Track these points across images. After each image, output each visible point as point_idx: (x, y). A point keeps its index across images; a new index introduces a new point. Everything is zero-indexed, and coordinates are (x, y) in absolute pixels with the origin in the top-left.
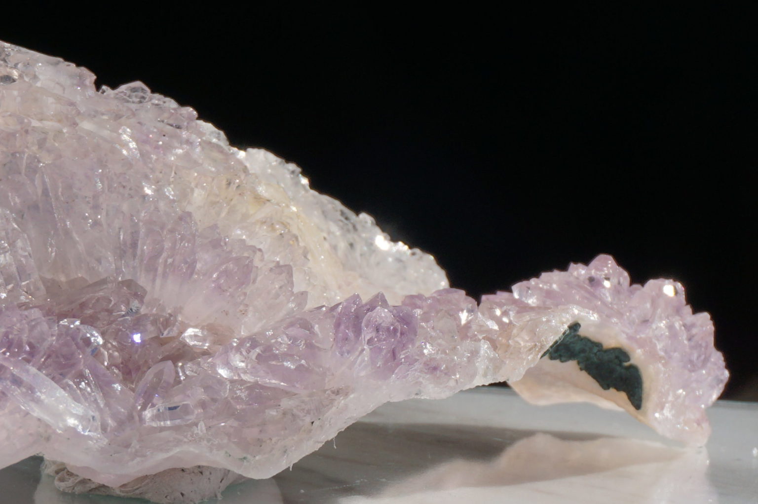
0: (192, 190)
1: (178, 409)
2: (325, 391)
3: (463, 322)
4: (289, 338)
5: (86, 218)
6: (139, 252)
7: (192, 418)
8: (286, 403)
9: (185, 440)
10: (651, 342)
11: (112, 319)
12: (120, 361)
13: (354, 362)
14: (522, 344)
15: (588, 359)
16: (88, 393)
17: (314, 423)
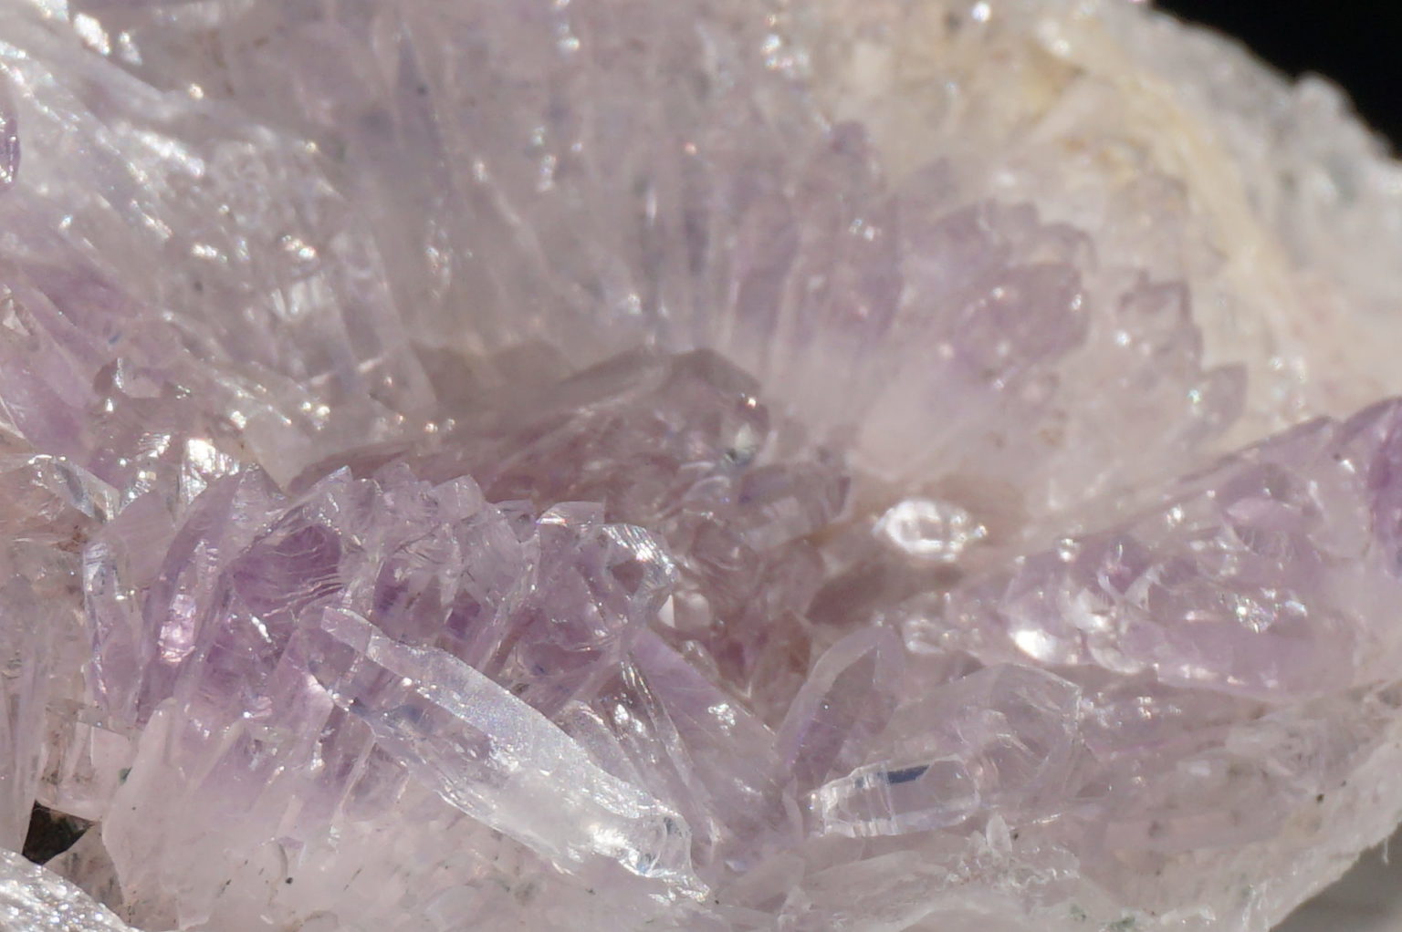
0: (847, 49)
1: (920, 780)
2: (1356, 695)
4: (1243, 533)
5: (535, 154)
6: (711, 255)
7: (966, 807)
8: (1241, 742)
9: (953, 878)
11: (675, 484)
12: (707, 621)
16: (639, 739)
17: (1326, 798)
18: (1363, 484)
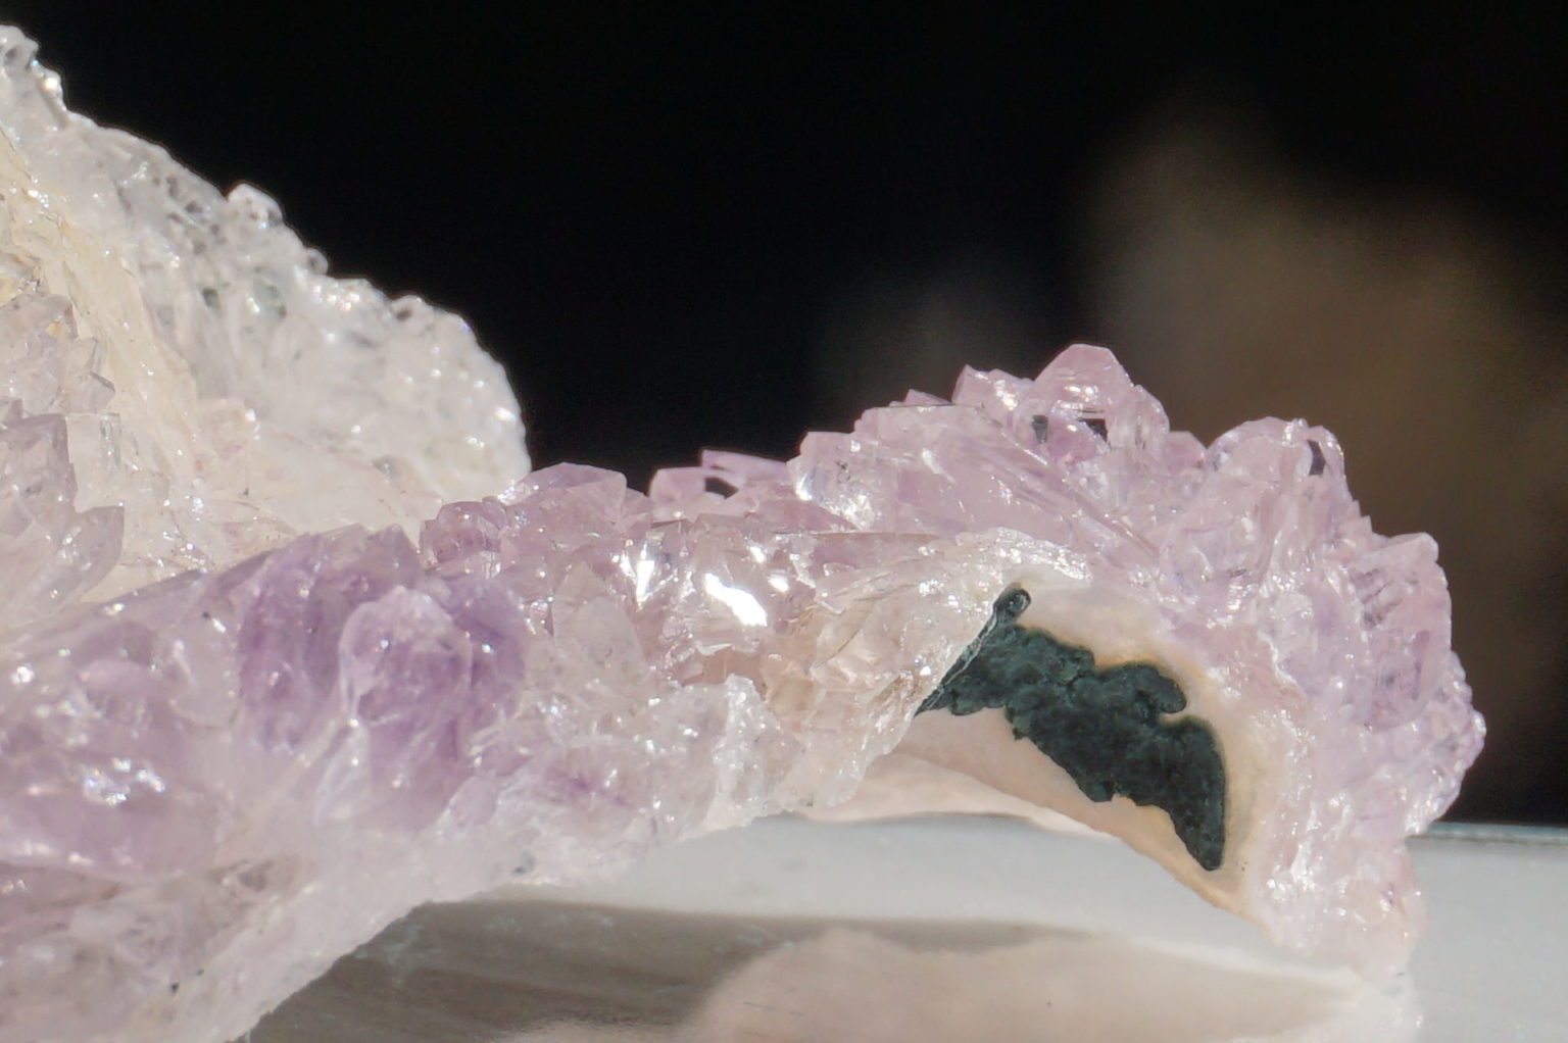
2: (216, 876)
3: (642, 595)
4: (95, 697)
8: (87, 925)
10: (1252, 640)
13: (314, 774)
14: (851, 675)
15: (1042, 702)
17: (181, 988)
18: (234, 645)
